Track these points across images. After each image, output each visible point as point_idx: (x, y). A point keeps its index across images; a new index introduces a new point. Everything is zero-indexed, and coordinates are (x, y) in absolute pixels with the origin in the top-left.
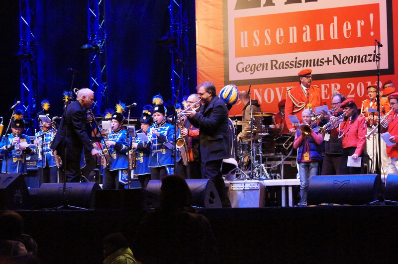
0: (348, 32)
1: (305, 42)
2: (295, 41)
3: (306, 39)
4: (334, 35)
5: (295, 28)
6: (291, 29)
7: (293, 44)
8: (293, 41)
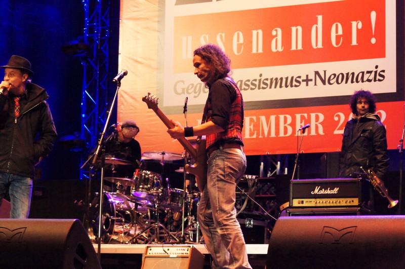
0: (338, 38)
1: (274, 52)
2: (260, 51)
3: (276, 48)
4: (317, 42)
5: (260, 32)
6: (254, 32)
7: (258, 54)
8: (257, 50)
